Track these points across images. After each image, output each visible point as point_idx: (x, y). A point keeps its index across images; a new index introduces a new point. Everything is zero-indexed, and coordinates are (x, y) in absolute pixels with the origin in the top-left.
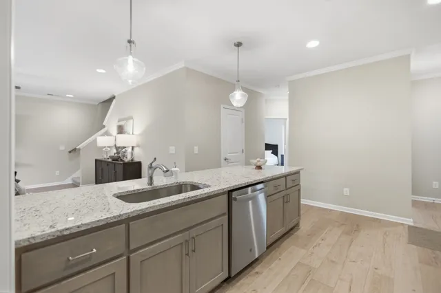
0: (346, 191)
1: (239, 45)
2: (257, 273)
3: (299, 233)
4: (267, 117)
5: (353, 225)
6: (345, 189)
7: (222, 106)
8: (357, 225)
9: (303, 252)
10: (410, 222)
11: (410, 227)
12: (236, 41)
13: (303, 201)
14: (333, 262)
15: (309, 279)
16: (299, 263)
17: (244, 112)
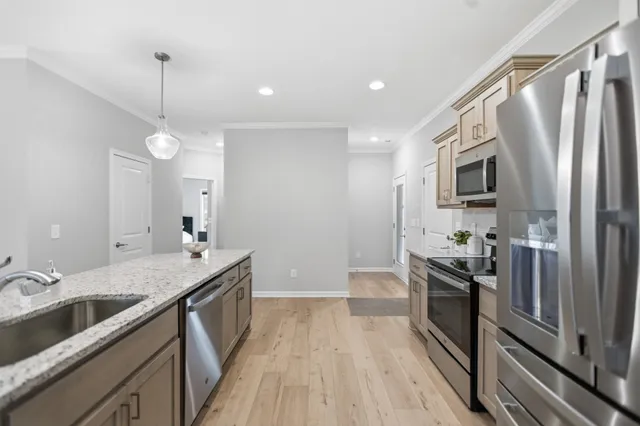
0: (294, 273)
1: (163, 58)
2: (216, 411)
3: (251, 337)
4: (186, 176)
5: (304, 309)
6: (293, 270)
7: (112, 151)
8: (308, 309)
9: (265, 358)
10: (347, 294)
11: (348, 299)
12: (160, 52)
13: (255, 294)
14: (299, 357)
15: (282, 387)
16: (265, 375)
17: (150, 165)
